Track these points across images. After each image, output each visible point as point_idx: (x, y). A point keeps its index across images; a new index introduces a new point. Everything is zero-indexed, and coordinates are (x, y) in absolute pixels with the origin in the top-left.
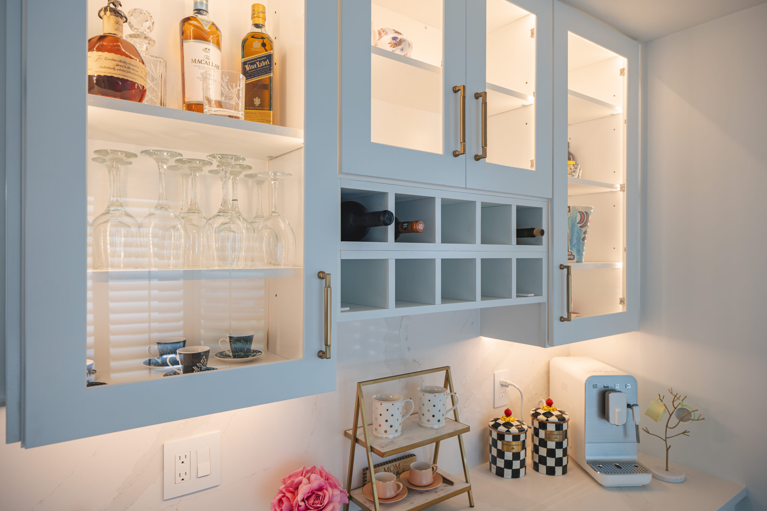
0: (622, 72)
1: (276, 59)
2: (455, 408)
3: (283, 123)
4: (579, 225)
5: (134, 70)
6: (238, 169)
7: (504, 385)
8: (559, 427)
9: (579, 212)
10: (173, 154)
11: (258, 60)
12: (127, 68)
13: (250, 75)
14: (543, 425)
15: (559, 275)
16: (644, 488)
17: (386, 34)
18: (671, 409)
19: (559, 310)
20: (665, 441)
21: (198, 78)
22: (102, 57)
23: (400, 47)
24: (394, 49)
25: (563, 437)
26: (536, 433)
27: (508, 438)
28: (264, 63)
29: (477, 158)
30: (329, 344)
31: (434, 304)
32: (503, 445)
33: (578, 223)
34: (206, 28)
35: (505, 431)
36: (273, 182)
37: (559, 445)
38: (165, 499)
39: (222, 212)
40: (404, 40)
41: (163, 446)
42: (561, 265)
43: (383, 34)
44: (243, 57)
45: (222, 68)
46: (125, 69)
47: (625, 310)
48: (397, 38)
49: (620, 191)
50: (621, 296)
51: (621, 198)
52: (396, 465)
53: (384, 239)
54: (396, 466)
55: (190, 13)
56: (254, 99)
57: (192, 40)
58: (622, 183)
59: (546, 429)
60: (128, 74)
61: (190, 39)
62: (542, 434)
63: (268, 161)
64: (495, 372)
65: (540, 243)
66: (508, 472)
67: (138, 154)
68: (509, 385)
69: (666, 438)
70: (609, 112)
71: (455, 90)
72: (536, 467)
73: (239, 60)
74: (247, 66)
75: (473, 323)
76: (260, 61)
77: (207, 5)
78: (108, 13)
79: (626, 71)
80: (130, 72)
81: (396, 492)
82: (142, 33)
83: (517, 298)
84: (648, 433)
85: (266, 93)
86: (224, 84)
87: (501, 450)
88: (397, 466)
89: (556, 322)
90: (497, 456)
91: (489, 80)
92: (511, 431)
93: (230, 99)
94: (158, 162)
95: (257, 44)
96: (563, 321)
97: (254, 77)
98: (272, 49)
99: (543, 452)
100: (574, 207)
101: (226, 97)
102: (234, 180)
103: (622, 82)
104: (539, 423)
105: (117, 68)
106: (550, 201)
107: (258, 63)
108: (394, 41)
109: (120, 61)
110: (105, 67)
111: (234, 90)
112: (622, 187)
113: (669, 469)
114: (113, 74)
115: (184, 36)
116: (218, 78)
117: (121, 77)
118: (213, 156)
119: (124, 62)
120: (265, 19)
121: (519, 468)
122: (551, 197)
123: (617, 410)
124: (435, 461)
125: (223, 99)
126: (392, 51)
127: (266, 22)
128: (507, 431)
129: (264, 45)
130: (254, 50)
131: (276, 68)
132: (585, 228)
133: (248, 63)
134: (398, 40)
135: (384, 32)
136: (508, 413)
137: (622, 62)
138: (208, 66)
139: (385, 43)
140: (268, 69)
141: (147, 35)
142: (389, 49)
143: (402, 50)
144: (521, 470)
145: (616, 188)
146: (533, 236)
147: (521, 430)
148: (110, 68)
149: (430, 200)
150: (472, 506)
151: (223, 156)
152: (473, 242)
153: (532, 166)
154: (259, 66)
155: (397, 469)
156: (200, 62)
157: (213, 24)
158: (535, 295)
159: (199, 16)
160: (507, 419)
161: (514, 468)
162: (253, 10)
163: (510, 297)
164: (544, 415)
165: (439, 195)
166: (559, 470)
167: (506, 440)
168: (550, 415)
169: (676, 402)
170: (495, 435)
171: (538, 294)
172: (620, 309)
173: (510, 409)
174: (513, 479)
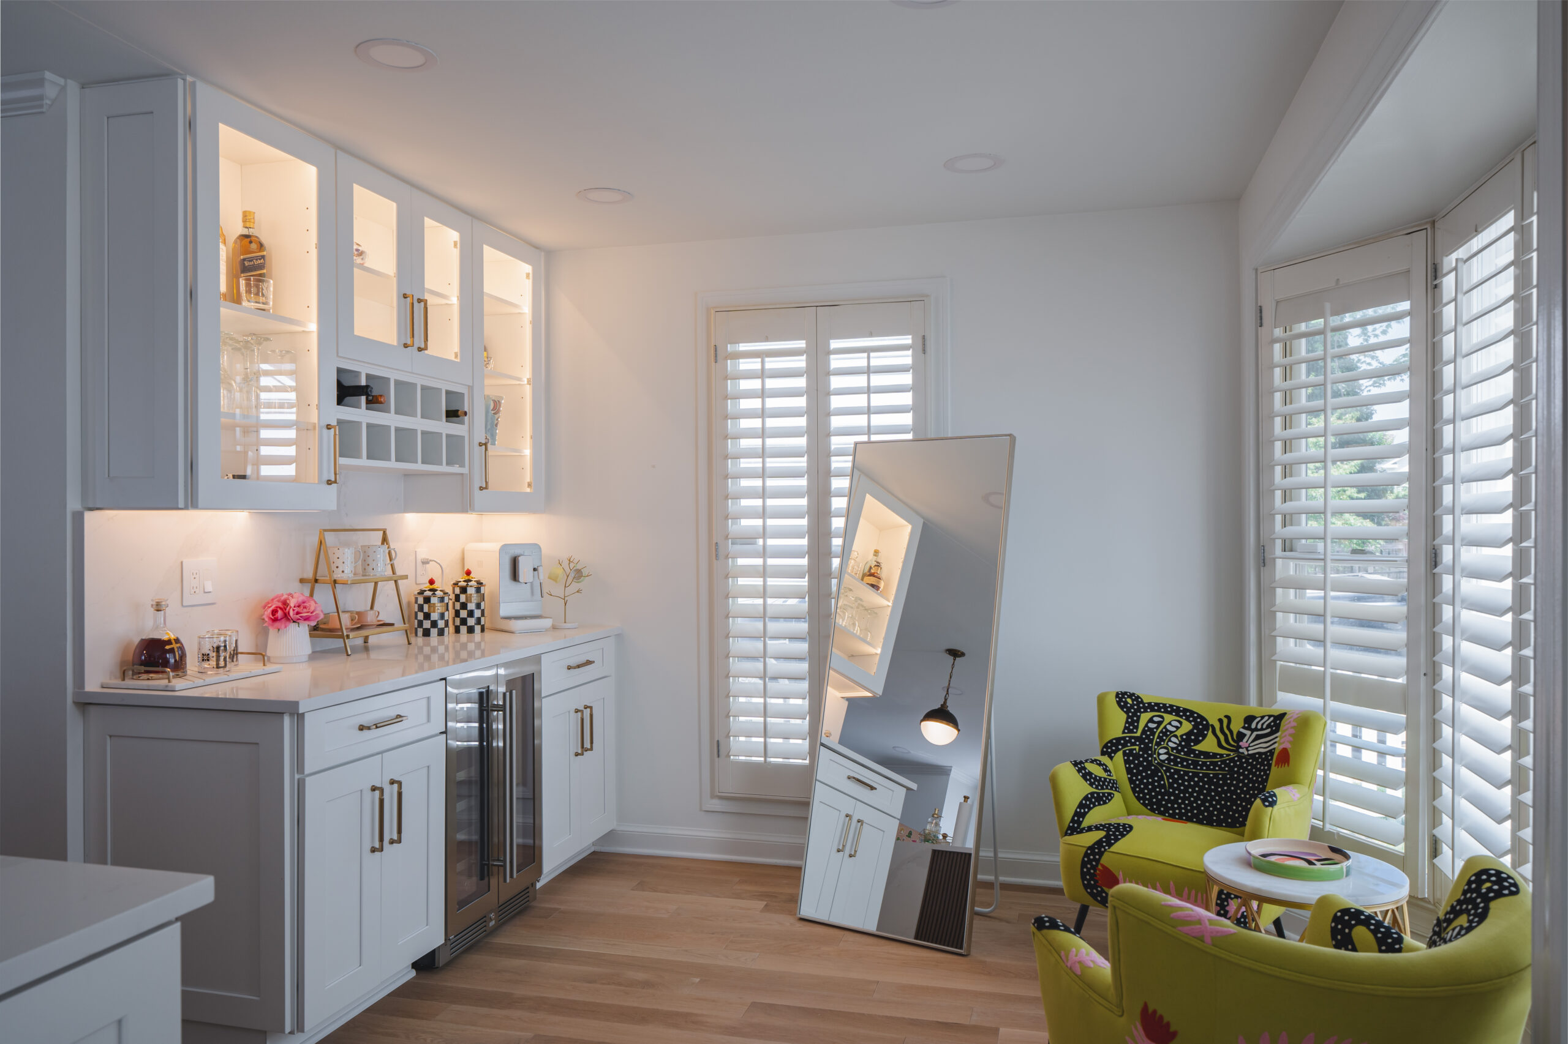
0: (528, 275)
4: (493, 412)
7: (425, 562)
8: (478, 590)
9: (493, 400)
14: (464, 590)
15: (478, 451)
16: (547, 629)
18: (568, 571)
19: (478, 482)
20: (564, 599)
23: (361, 257)
25: (481, 599)
26: (457, 598)
27: (434, 600)
28: (259, 262)
29: (420, 349)
32: (429, 607)
33: (492, 410)
35: (431, 595)
37: (478, 606)
42: (480, 443)
47: (532, 491)
49: (528, 384)
50: (529, 480)
51: (528, 390)
53: (358, 406)
58: (528, 377)
59: (466, 593)
62: (463, 598)
64: (417, 550)
65: (463, 423)
66: (434, 631)
68: (431, 561)
69: (565, 596)
70: (517, 311)
71: (405, 296)
72: (457, 630)
74: (246, 262)
76: (257, 260)
79: (531, 275)
83: (447, 466)
84: (551, 595)
87: (427, 612)
89: (477, 491)
90: (424, 617)
91: (428, 286)
92: (436, 594)
96: (483, 490)
97: (251, 271)
98: (264, 248)
99: (464, 614)
100: (489, 396)
103: (528, 284)
104: (460, 588)
106: (471, 388)
107: (255, 261)
108: (357, 252)
112: (529, 381)
113: (567, 621)
120: (253, 223)
121: (443, 628)
122: (471, 385)
127: (254, 226)
128: (433, 594)
130: (252, 250)
132: (498, 415)
133: (247, 260)
134: (360, 252)
136: (432, 582)
137: (527, 269)
140: (263, 266)
144: (444, 630)
145: (523, 381)
146: (458, 416)
147: (445, 593)
149: (389, 380)
152: (416, 415)
153: (456, 357)
154: (255, 263)
158: (460, 467)
160: (431, 587)
161: (438, 628)
162: (244, 216)
163: (441, 464)
164: (464, 581)
165: (393, 376)
166: (478, 628)
167: (432, 602)
168: (470, 581)
169: (572, 565)
170: (421, 601)
171: (462, 465)
172: (528, 490)
173: (433, 578)
174: (437, 637)
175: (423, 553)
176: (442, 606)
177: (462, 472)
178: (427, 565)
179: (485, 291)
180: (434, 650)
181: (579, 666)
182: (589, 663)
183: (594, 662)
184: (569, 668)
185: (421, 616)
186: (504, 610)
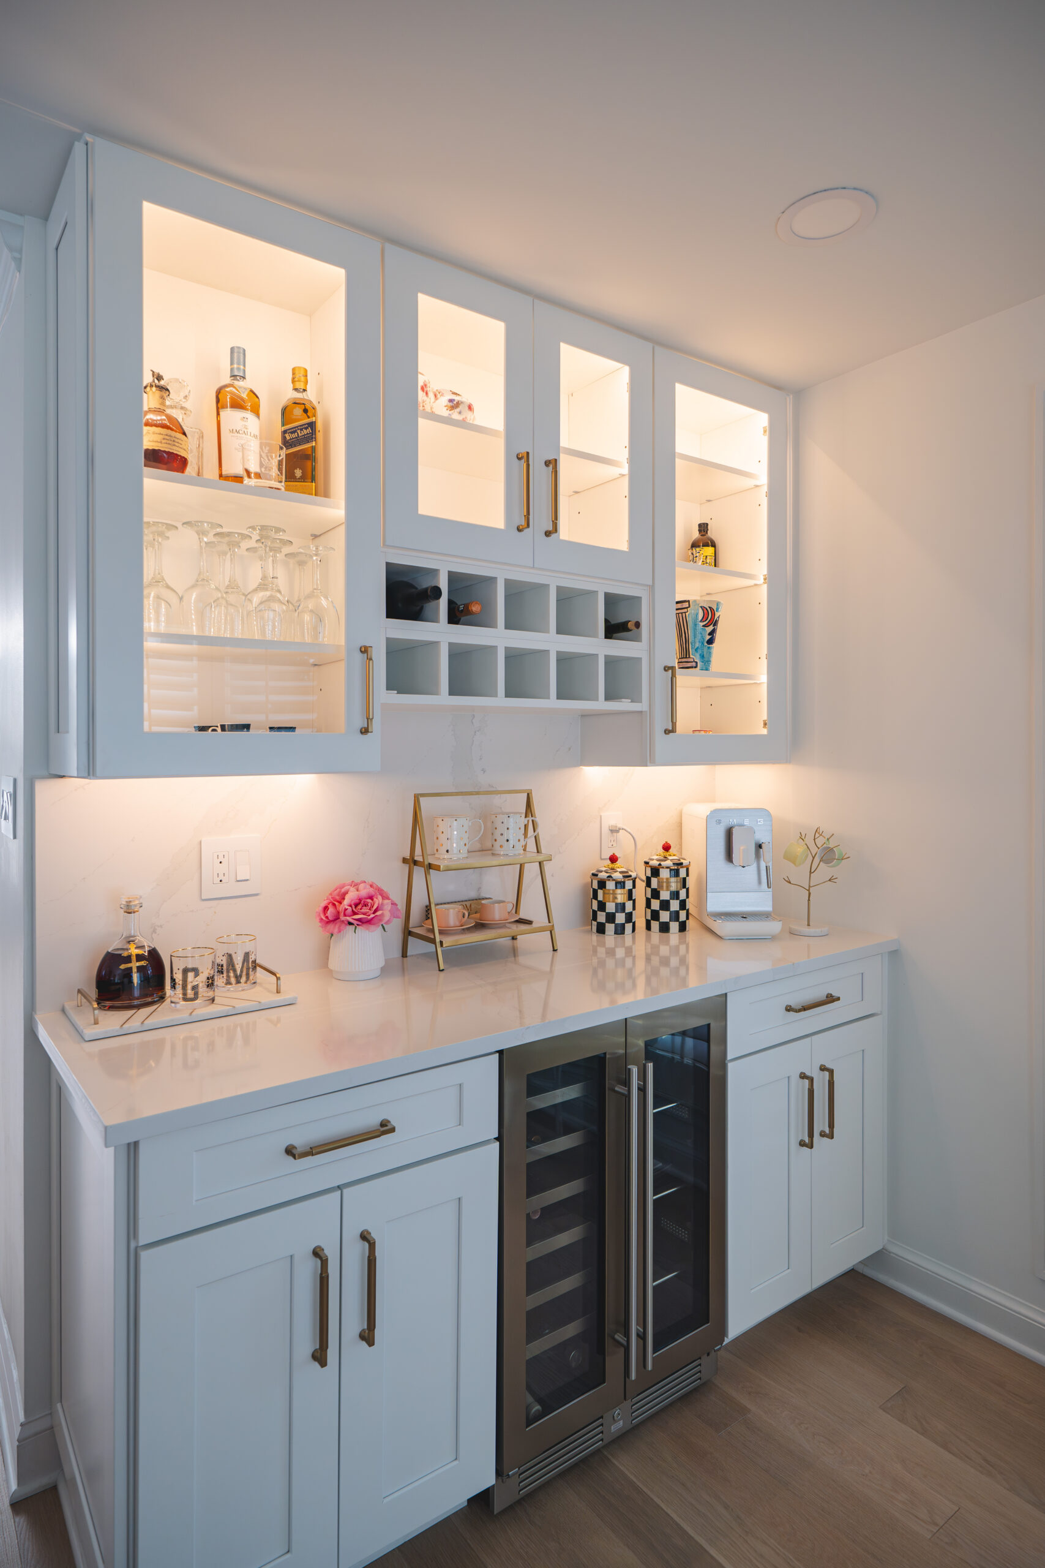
1: (319, 426)
3: (326, 494)
4: (700, 624)
5: (178, 443)
6: (277, 544)
7: (614, 831)
8: (676, 874)
9: (701, 607)
10: (214, 525)
11: (299, 428)
12: (173, 441)
13: (291, 445)
14: (656, 872)
15: (663, 677)
16: (773, 938)
17: (442, 395)
18: (814, 850)
19: (661, 722)
20: (809, 890)
21: (236, 449)
22: (151, 432)
23: (458, 410)
24: (451, 412)
25: (681, 886)
26: (648, 882)
27: (610, 885)
28: (305, 432)
29: (548, 534)
30: (371, 717)
31: (496, 696)
32: (605, 894)
33: (701, 621)
34: (244, 396)
35: (606, 877)
36: (314, 558)
37: (676, 895)
38: (203, 898)
39: (262, 587)
40: (462, 402)
41: (201, 842)
42: (666, 666)
43: (439, 396)
44: (283, 425)
45: (260, 439)
46: (170, 442)
47: (769, 733)
48: (454, 400)
49: (762, 584)
50: (763, 718)
51: (763, 592)
52: (466, 904)
53: (435, 621)
55: (227, 380)
56: (295, 471)
57: (229, 409)
58: (763, 574)
59: (659, 876)
60: (174, 448)
61: (227, 407)
62: (654, 882)
63: (311, 541)
64: (603, 814)
65: (637, 639)
66: (610, 928)
67: (179, 525)
68: (619, 829)
69: (809, 886)
71: (518, 458)
73: (279, 429)
74: (287, 435)
76: (301, 430)
77: (244, 371)
78: (154, 389)
79: (768, 429)
80: (174, 445)
81: (460, 922)
82: (177, 403)
83: (606, 702)
84: (790, 883)
85: (309, 463)
86: (264, 455)
87: (602, 901)
88: (468, 906)
89: (659, 735)
90: (598, 908)
91: (564, 442)
92: (616, 877)
93: (270, 470)
94: (198, 534)
95: (298, 411)
96: (668, 734)
97: (295, 446)
98: (314, 416)
100: (695, 601)
101: (266, 468)
102: (274, 556)
103: (762, 444)
104: (652, 869)
105: (164, 441)
106: (652, 588)
107: (299, 431)
108: (451, 404)
109: (167, 435)
110: (153, 441)
111: (273, 461)
112: (763, 579)
114: (160, 447)
115: (219, 404)
116: (257, 449)
117: (167, 450)
118: (253, 528)
119: (170, 436)
120: (306, 382)
121: (625, 922)
122: (650, 583)
123: (742, 848)
125: (263, 470)
126: (449, 414)
127: (307, 386)
128: (611, 877)
129: (306, 411)
130: (294, 417)
131: (320, 436)
133: (288, 431)
134: (455, 403)
135: (439, 393)
136: (613, 859)
137: (762, 419)
138: (248, 436)
139: (440, 407)
140: (311, 437)
141: (183, 405)
142: (445, 413)
143: (460, 413)
144: (627, 924)
145: (757, 581)
146: (629, 630)
147: (628, 877)
148: (157, 442)
149: (492, 580)
150: (556, 949)
151: (263, 528)
152: (547, 631)
153: (624, 546)
154: (300, 435)
155: (467, 908)
156: (238, 432)
157: (252, 391)
158: (631, 701)
159: (236, 383)
160: (611, 866)
161: (617, 922)
162: (293, 374)
163: (597, 700)
164: (658, 860)
165: (501, 576)
166: (674, 926)
167: (607, 888)
168: (666, 858)
169: (820, 841)
170: (595, 884)
171: (636, 699)
172: (765, 732)
173: (616, 854)
174: (616, 936)
175: (612, 818)
176: (623, 893)
177: (640, 710)
178: (615, 835)
179: (677, 451)
180: (611, 952)
181: (804, 1009)
182: (831, 999)
183: (838, 999)
184: (789, 1009)
185: (595, 905)
186: (716, 903)
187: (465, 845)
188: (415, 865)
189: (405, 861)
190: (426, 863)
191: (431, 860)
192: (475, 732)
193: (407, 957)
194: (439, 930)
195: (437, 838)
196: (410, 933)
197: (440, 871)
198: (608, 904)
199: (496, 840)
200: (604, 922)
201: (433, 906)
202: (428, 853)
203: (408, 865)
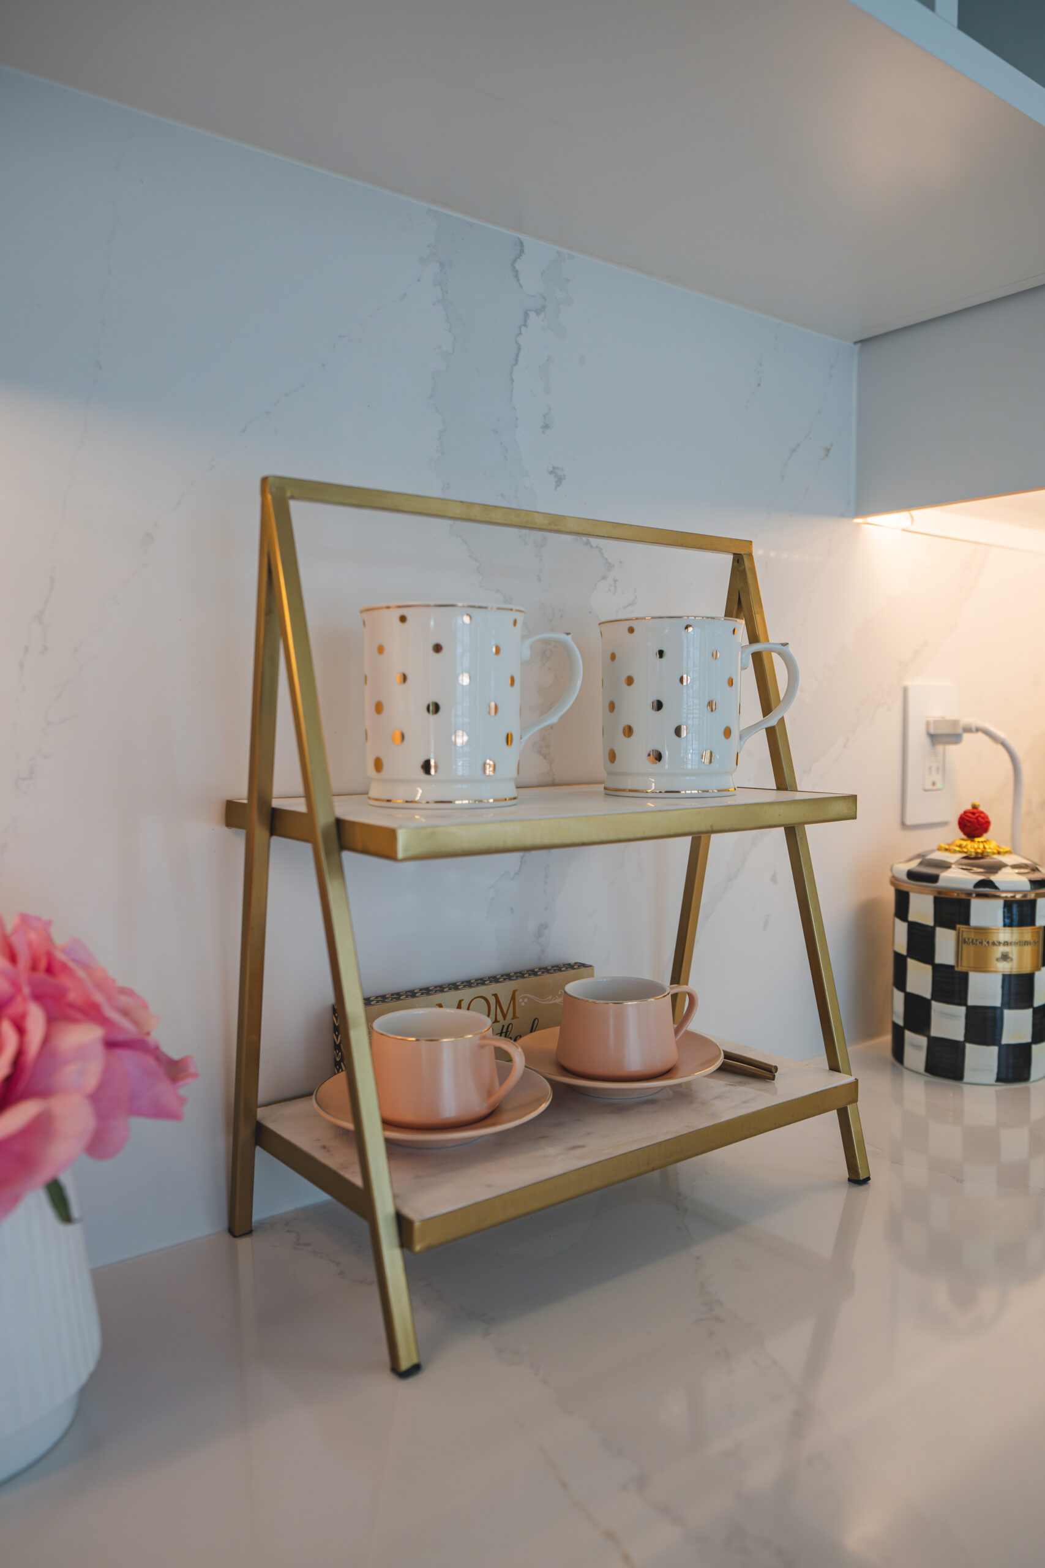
2: (772, 721)
7: (946, 738)
27: (984, 913)
32: (960, 942)
35: (970, 887)
52: (495, 995)
54: (498, 1002)
64: (908, 683)
66: (981, 1059)
68: (968, 730)
75: (828, 450)
81: (490, 1093)
87: (952, 967)
88: (505, 1002)
90: (933, 993)
92: (997, 884)
121: (1029, 1039)
124: (679, 973)
128: (980, 884)
136: (972, 826)
144: (1034, 1047)
150: (862, 1176)
155: (504, 1016)
160: (974, 847)
161: (1007, 1039)
167: (974, 921)
170: (922, 909)
173: (981, 808)
174: (1003, 1087)
176: (1021, 943)
178: (952, 749)
180: (979, 1143)
185: (920, 979)
187: (509, 740)
188: (273, 832)
189: (233, 814)
190: (323, 820)
191: (347, 810)
192: (526, 315)
193: (249, 1232)
194: (388, 1142)
195: (379, 708)
196: (262, 1136)
197: (391, 856)
198: (975, 980)
199: (629, 731)
200: (961, 1038)
201: (354, 1007)
202: (336, 784)
203: (243, 832)
